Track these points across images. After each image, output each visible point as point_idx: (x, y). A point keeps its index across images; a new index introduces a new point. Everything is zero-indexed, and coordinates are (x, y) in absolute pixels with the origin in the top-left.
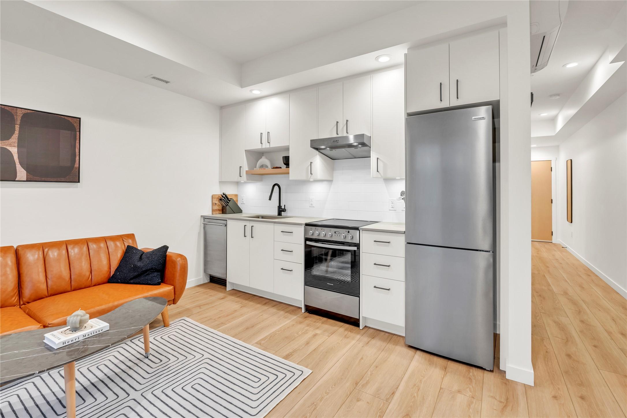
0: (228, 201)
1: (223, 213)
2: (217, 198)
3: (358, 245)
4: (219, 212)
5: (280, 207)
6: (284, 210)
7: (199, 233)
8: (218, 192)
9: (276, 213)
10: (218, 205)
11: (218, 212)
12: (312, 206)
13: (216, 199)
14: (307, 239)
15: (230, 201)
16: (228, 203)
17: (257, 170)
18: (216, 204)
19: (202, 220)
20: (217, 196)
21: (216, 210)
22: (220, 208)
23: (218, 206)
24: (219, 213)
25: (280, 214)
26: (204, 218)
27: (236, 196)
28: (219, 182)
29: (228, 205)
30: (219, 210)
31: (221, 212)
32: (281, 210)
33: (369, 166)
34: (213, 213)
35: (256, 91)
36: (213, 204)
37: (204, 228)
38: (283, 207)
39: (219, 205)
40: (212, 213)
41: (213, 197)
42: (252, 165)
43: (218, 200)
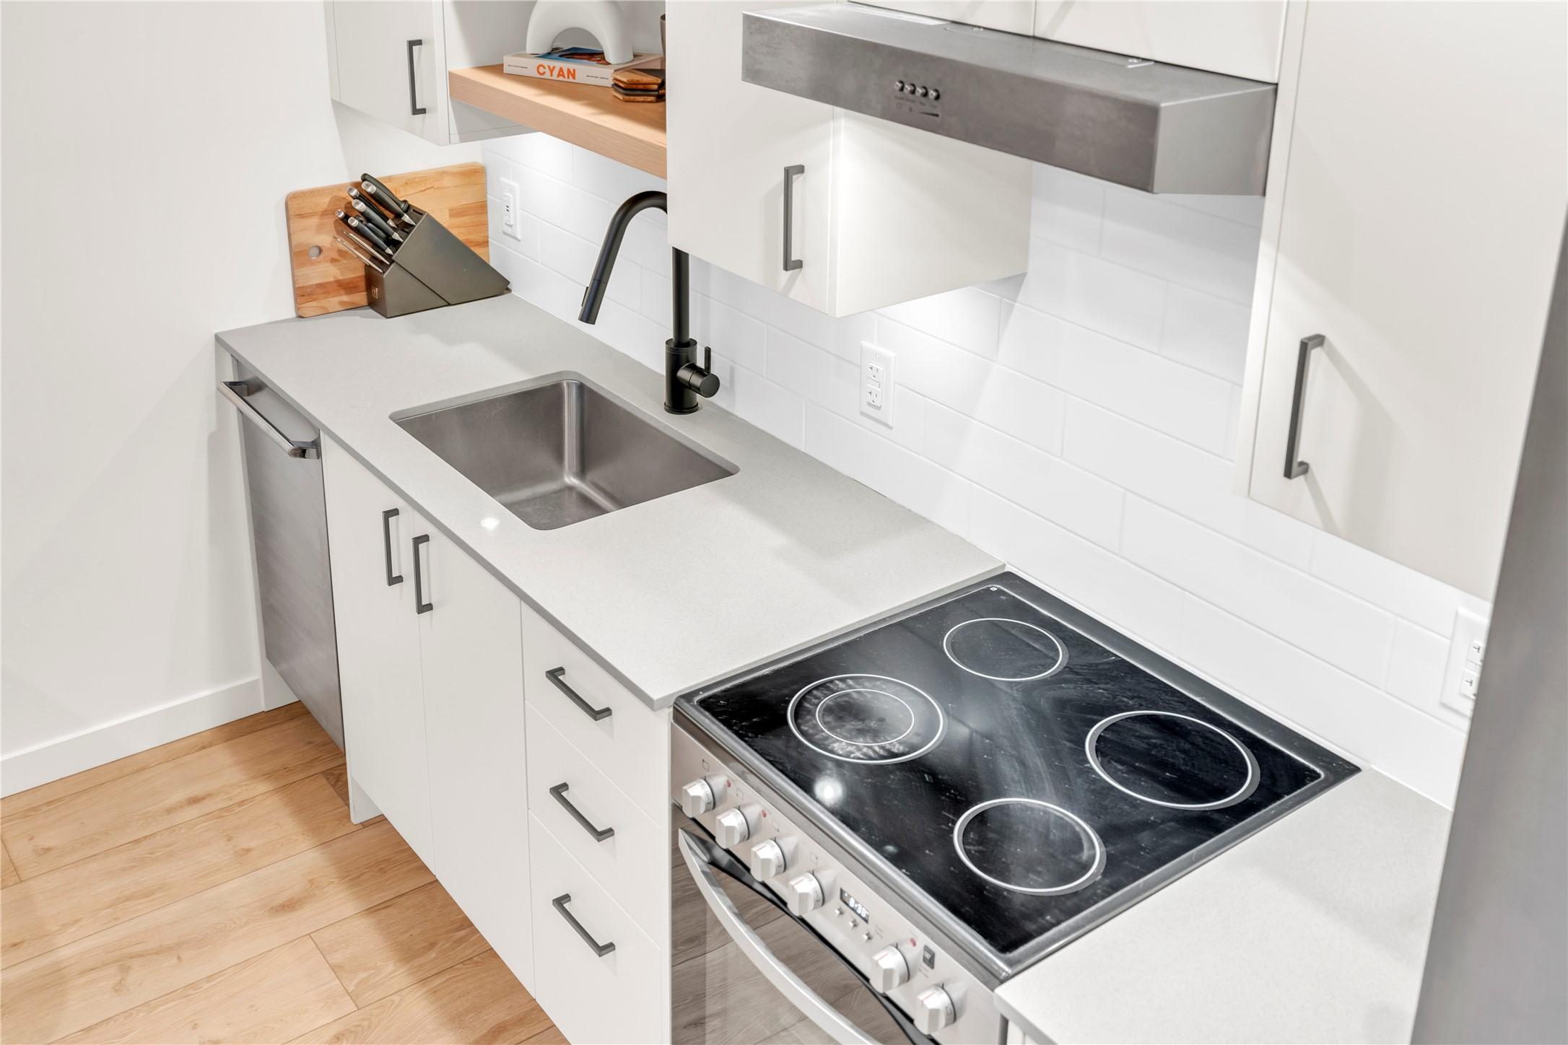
0: (396, 236)
1: (371, 303)
2: (325, 213)
4: (345, 298)
7: (215, 443)
8: (331, 168)
10: (335, 256)
11: (337, 299)
13: (314, 221)
15: (406, 228)
16: (395, 245)
18: (320, 250)
20: (324, 202)
21: (325, 289)
22: (350, 275)
23: (333, 261)
24: (342, 303)
27: (475, 174)
29: (392, 262)
30: (346, 287)
31: (361, 298)
34: (304, 312)
36: (299, 256)
39: (342, 253)
40: (297, 309)
41: (296, 207)
43: (330, 221)
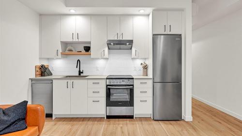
1: (42, 76)
3: (133, 85)
5: (80, 71)
6: (82, 73)
8: (39, 64)
9: (77, 74)
12: (98, 70)
14: (107, 86)
17: (67, 52)
18: (38, 71)
19: (30, 81)
20: (38, 66)
21: (38, 74)
24: (39, 76)
25: (80, 75)
26: (32, 80)
27: (48, 66)
28: (39, 58)
30: (40, 74)
32: (80, 73)
33: (131, 53)
35: (72, 11)
36: (36, 71)
37: (32, 86)
38: (82, 71)
39: (40, 71)
40: (36, 76)
41: (36, 67)
42: (64, 49)
43: (39, 68)
